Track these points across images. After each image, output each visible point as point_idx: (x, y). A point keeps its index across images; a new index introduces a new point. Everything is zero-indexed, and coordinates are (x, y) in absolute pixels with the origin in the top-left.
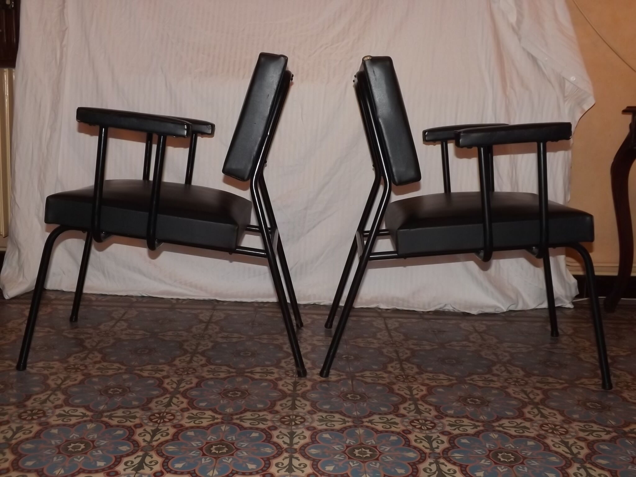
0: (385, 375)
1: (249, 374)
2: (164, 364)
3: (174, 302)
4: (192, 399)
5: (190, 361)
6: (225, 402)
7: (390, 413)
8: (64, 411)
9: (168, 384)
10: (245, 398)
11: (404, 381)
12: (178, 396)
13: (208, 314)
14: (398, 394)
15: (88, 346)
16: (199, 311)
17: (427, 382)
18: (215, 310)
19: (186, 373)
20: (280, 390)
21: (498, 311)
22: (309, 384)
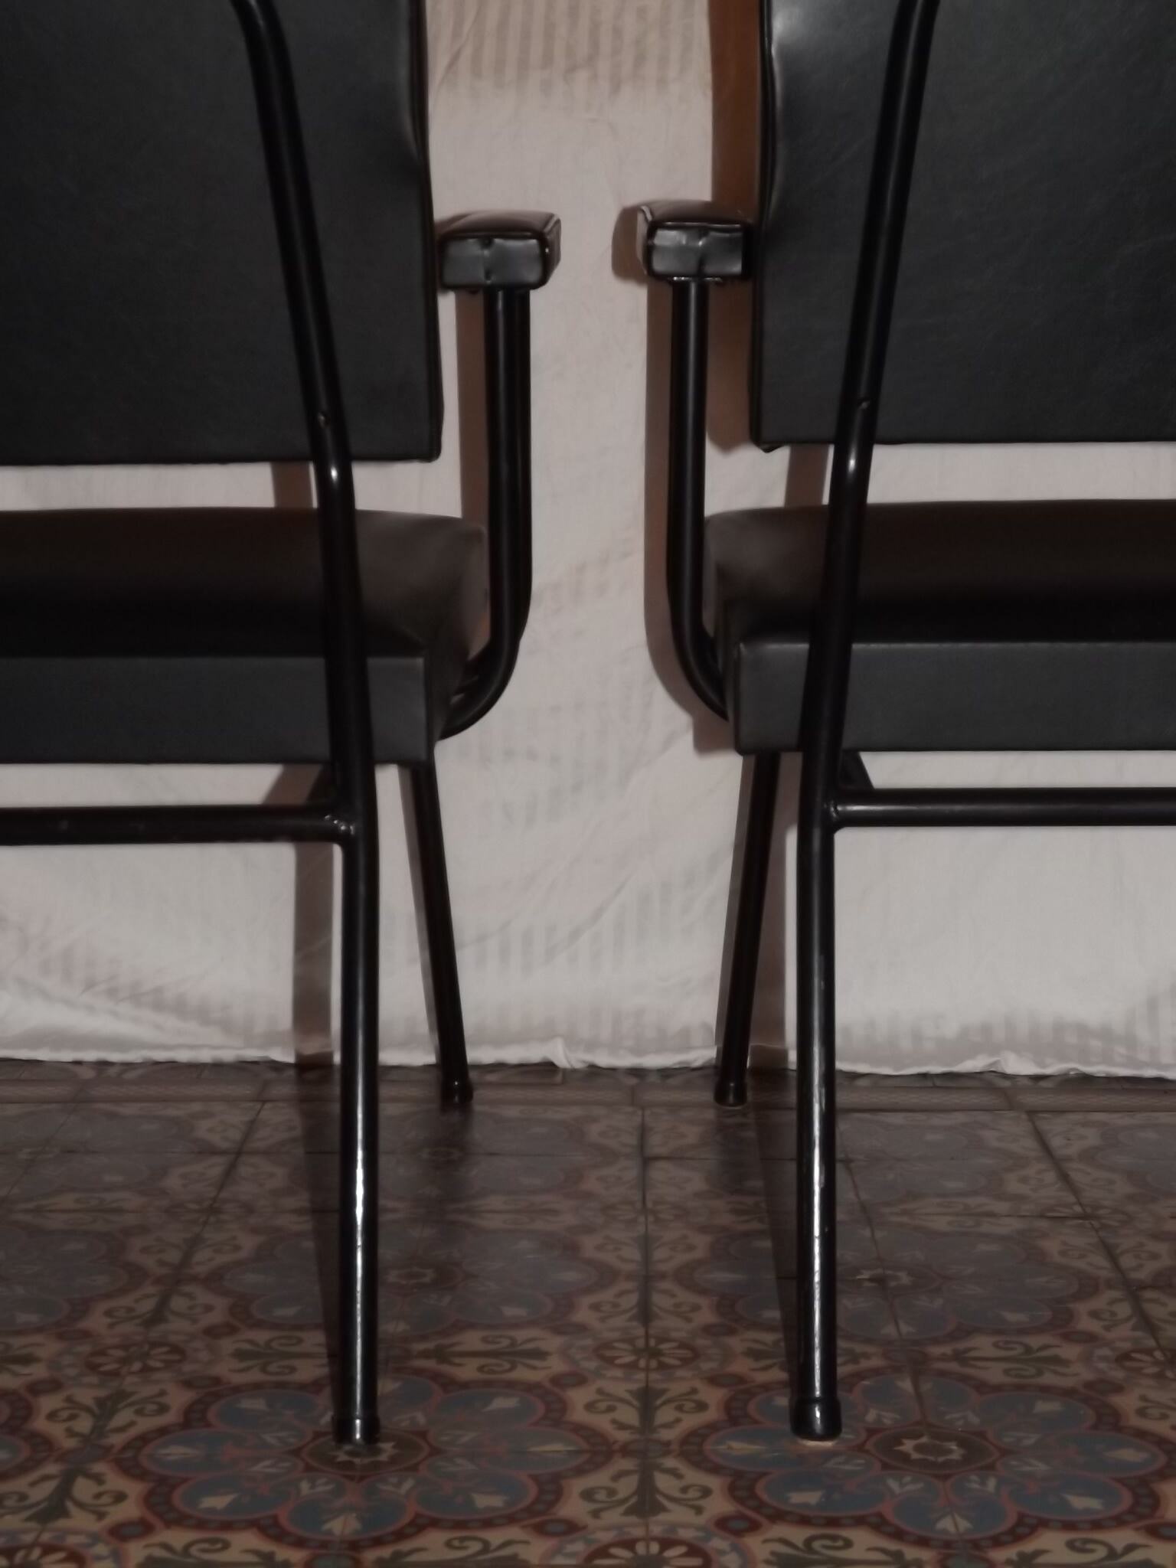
0: (1069, 1351)
1: (430, 1364)
2: (39, 1329)
3: (88, 1074)
4: (162, 1480)
5: (157, 1317)
6: (323, 1487)
7: (1119, 1522)
9: (52, 1416)
10: (414, 1468)
11: (1159, 1376)
12: (99, 1467)
13: (237, 1118)
14: (1141, 1434)
16: (196, 1107)
18: (264, 1102)
19: (137, 1366)
20: (579, 1429)
22: (714, 1397)
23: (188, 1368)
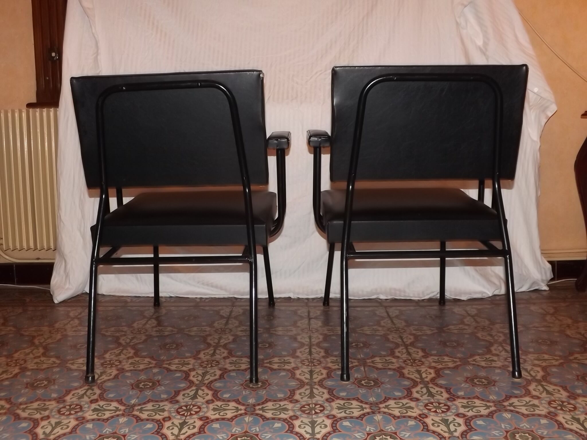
0: (394, 360)
1: (268, 365)
2: (190, 357)
3: (198, 300)
4: (216, 391)
5: (214, 354)
6: (247, 392)
7: (404, 398)
8: (99, 405)
9: (194, 376)
10: (265, 388)
11: (412, 365)
12: (203, 388)
13: (228, 310)
14: (408, 378)
15: (123, 342)
16: (220, 308)
17: (433, 364)
18: (233, 307)
19: (210, 366)
20: (298, 379)
21: (485, 296)
22: (324, 372)
23: (220, 366)
